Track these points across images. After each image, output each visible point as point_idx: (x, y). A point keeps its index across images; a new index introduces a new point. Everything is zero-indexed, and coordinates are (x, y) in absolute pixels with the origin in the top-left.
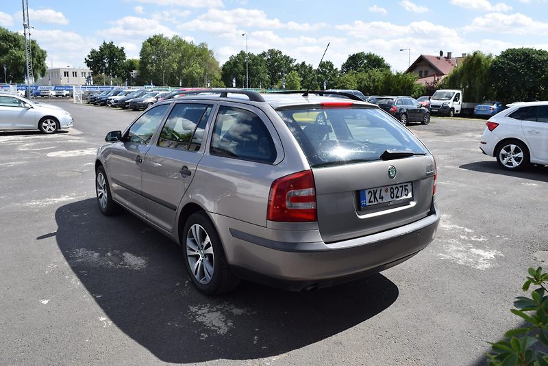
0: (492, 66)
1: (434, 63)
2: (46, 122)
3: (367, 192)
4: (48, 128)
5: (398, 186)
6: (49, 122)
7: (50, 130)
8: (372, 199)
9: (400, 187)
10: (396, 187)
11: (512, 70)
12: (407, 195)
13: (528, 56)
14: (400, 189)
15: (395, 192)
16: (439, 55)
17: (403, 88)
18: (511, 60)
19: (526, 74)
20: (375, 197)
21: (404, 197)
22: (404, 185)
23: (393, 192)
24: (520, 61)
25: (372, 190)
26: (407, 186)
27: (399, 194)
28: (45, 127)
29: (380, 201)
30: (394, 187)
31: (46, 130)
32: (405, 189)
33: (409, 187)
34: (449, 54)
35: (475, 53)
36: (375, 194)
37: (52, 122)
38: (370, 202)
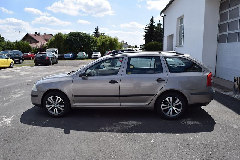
0: (67, 39)
1: (34, 37)
11: (75, 40)
13: (80, 35)
16: (35, 34)
17: (26, 48)
18: (74, 36)
19: (80, 42)
24: (77, 36)
34: (39, 33)
35: (59, 34)
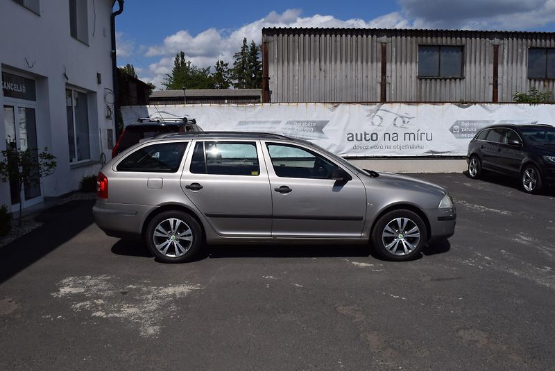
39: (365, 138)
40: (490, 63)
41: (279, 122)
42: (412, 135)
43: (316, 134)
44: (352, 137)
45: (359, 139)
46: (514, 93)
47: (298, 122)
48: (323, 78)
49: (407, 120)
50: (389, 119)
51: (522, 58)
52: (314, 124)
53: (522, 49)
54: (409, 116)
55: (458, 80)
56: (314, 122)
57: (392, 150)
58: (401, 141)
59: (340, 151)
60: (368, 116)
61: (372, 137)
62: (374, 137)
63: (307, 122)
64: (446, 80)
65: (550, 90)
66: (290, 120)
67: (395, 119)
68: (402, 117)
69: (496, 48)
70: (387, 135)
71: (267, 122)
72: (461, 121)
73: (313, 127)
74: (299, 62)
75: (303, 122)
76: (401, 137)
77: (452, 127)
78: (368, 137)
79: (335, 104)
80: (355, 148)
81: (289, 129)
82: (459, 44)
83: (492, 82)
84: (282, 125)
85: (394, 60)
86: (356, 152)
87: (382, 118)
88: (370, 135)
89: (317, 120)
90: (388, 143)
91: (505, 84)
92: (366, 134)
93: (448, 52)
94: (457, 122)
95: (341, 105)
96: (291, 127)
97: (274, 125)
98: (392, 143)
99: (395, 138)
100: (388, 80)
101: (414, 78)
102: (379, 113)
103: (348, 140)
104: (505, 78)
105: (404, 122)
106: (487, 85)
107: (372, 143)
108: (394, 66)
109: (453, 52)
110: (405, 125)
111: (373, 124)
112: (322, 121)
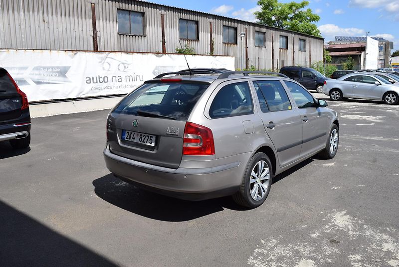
2: (389, 96)
3: (126, 132)
4: (389, 100)
5: (146, 135)
6: (391, 96)
7: (390, 101)
8: (128, 137)
9: (147, 136)
10: (144, 136)
12: (151, 144)
14: (147, 138)
15: (143, 138)
20: (130, 137)
21: (149, 144)
22: (150, 136)
23: (141, 138)
25: (129, 132)
26: (152, 137)
27: (145, 141)
28: (388, 99)
29: (133, 140)
30: (143, 135)
31: (388, 102)
32: (150, 139)
33: (154, 139)
36: (130, 135)
37: (393, 96)
38: (127, 138)
39: (99, 81)
40: (160, 27)
41: (26, 68)
42: (131, 77)
43: (61, 78)
44: (90, 80)
45: (95, 81)
46: (176, 48)
47: (44, 68)
48: (46, 28)
49: (126, 66)
50: (114, 64)
51: (176, 24)
52: (59, 70)
53: (176, 18)
54: (128, 63)
55: (143, 37)
56: (58, 68)
57: (119, 89)
58: (124, 83)
59: (81, 93)
60: (100, 63)
61: (104, 79)
62: (105, 80)
63: (52, 68)
64: (135, 36)
65: (193, 47)
66: (37, 66)
67: (119, 65)
68: (123, 63)
69: (162, 16)
70: (114, 78)
71: (13, 68)
72: (158, 67)
73: (57, 72)
74: (24, 12)
75: (48, 68)
76: (124, 79)
77: (154, 71)
78: (102, 80)
79: (75, 52)
80: (93, 89)
81: (36, 74)
82: (142, 11)
83: (162, 40)
84: (29, 71)
85: (101, 18)
86: (94, 93)
87: (110, 65)
88: (103, 78)
89: (60, 66)
90: (115, 84)
91: (168, 42)
92: (99, 78)
93: (134, 16)
94: (156, 67)
95: (79, 53)
96: (37, 72)
97: (22, 72)
98: (118, 84)
99: (120, 80)
100: (98, 34)
101: (116, 34)
102: (108, 60)
103: (87, 83)
104: (168, 37)
105: (125, 67)
106: (159, 42)
107: (104, 85)
108: (101, 23)
109: (137, 16)
110: (126, 70)
111: (104, 69)
112: (65, 67)
